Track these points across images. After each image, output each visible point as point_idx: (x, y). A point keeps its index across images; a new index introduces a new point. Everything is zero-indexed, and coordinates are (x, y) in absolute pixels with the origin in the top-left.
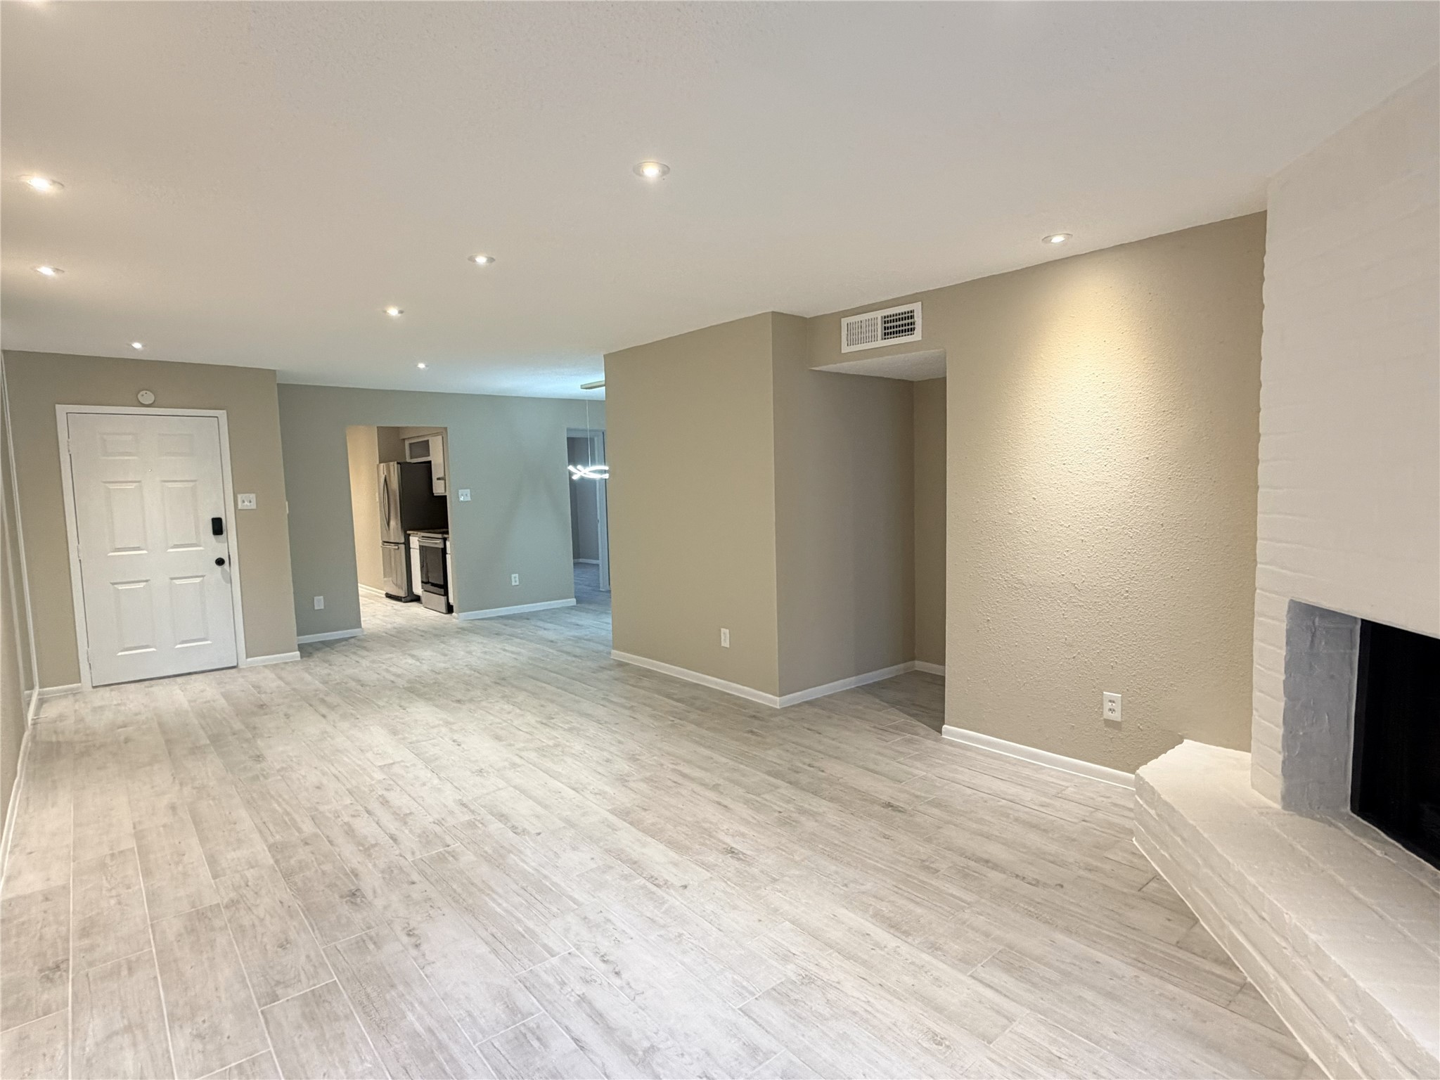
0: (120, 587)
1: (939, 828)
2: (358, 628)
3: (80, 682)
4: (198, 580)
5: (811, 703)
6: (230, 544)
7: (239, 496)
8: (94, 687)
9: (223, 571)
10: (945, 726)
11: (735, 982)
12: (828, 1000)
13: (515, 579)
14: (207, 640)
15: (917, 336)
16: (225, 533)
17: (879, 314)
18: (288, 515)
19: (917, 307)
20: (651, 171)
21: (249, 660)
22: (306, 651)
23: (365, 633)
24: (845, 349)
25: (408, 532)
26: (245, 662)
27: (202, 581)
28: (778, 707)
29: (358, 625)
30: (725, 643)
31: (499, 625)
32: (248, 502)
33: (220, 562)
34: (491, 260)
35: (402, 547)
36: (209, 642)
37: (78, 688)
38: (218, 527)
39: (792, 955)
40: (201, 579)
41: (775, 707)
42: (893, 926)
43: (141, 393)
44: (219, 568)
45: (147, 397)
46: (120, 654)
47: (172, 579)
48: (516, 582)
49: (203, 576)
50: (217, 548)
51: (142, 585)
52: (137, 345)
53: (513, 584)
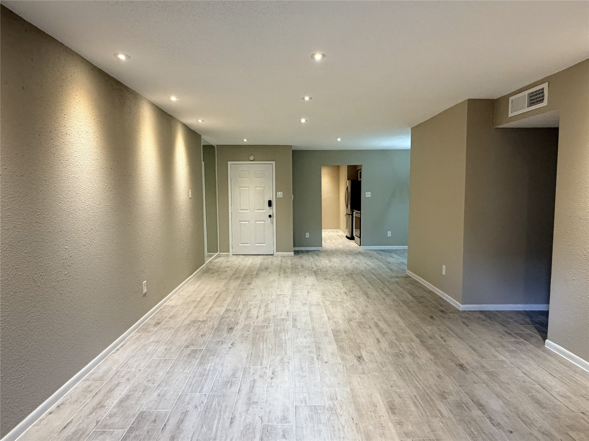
0: (241, 222)
1: (475, 383)
2: (321, 247)
3: (229, 252)
4: (263, 222)
5: (482, 312)
6: (273, 211)
7: (278, 193)
8: (233, 255)
9: (271, 219)
10: (547, 340)
11: (305, 397)
12: (329, 418)
13: (389, 234)
14: (264, 244)
15: (545, 103)
16: (272, 206)
17: (526, 93)
18: (293, 200)
19: (545, 86)
20: (318, 57)
21: (277, 253)
22: (296, 253)
23: (324, 249)
24: (510, 115)
25: (353, 210)
26: (276, 254)
27: (264, 223)
28: (461, 310)
29: (321, 246)
30: (444, 272)
31: (375, 253)
32: (280, 194)
33: (270, 216)
34: (311, 98)
35: (351, 216)
36: (265, 245)
37: (229, 254)
38: (270, 203)
39: (336, 399)
40: (264, 222)
41: (459, 309)
42: (392, 408)
43: (251, 156)
44: (269, 219)
45: (252, 158)
46: (240, 245)
47: (256, 221)
48: (389, 235)
49: (265, 221)
50: (269, 211)
51: (247, 222)
52: (245, 140)
53: (388, 236)
